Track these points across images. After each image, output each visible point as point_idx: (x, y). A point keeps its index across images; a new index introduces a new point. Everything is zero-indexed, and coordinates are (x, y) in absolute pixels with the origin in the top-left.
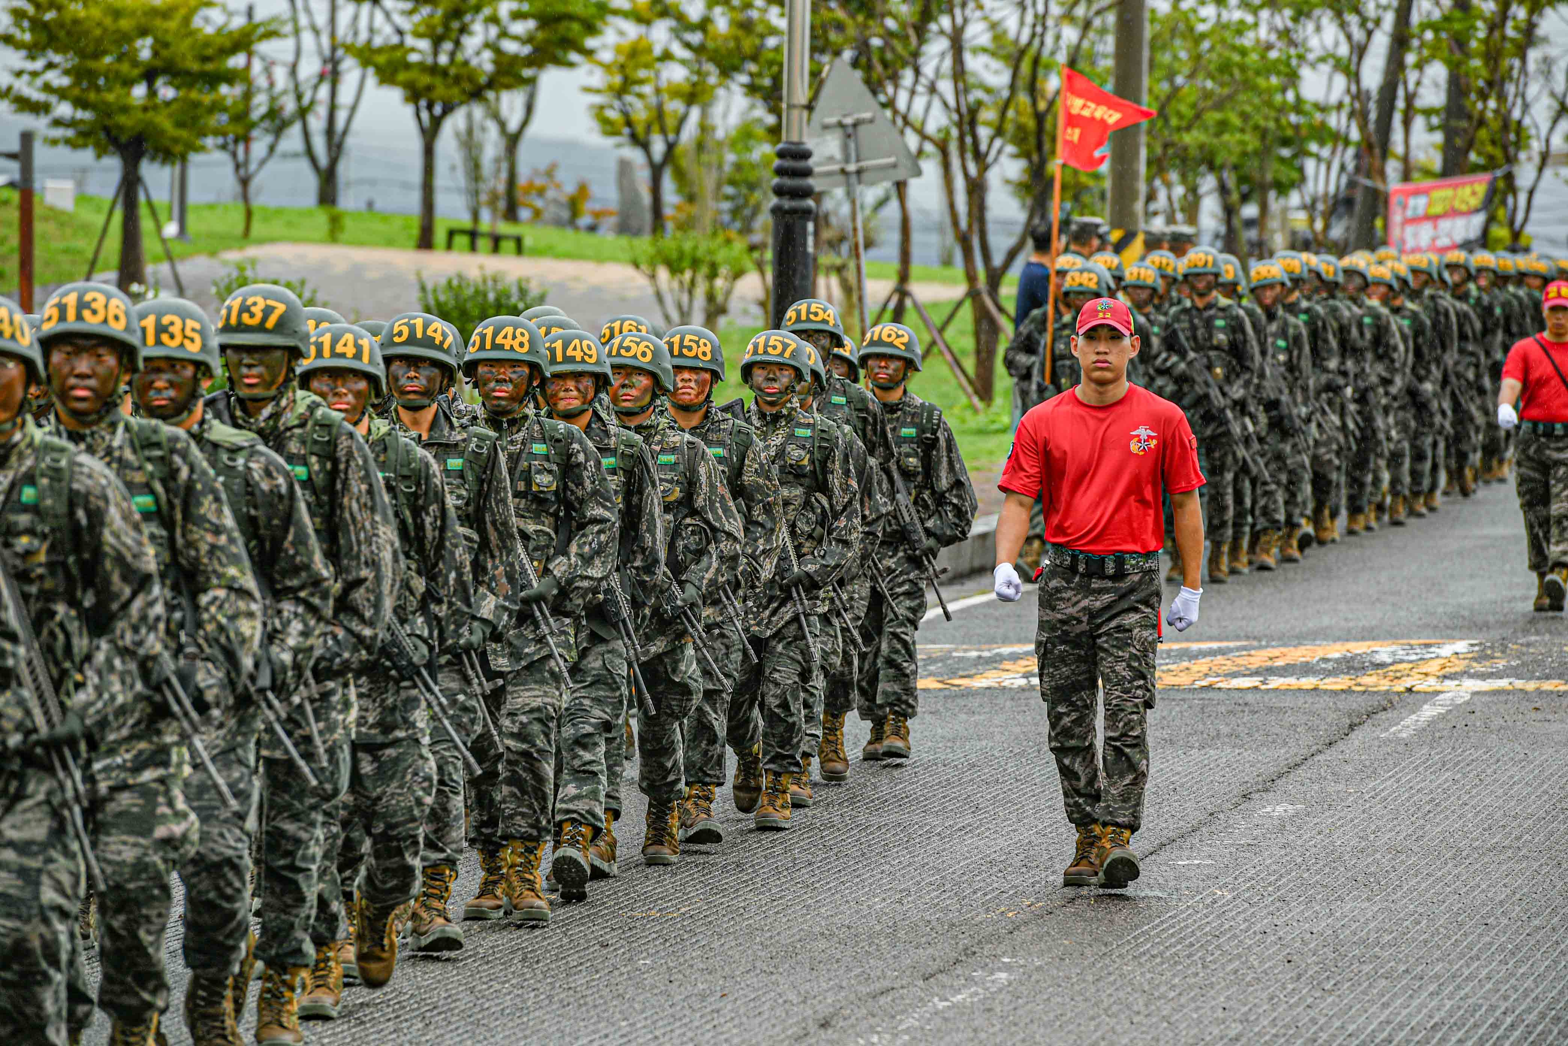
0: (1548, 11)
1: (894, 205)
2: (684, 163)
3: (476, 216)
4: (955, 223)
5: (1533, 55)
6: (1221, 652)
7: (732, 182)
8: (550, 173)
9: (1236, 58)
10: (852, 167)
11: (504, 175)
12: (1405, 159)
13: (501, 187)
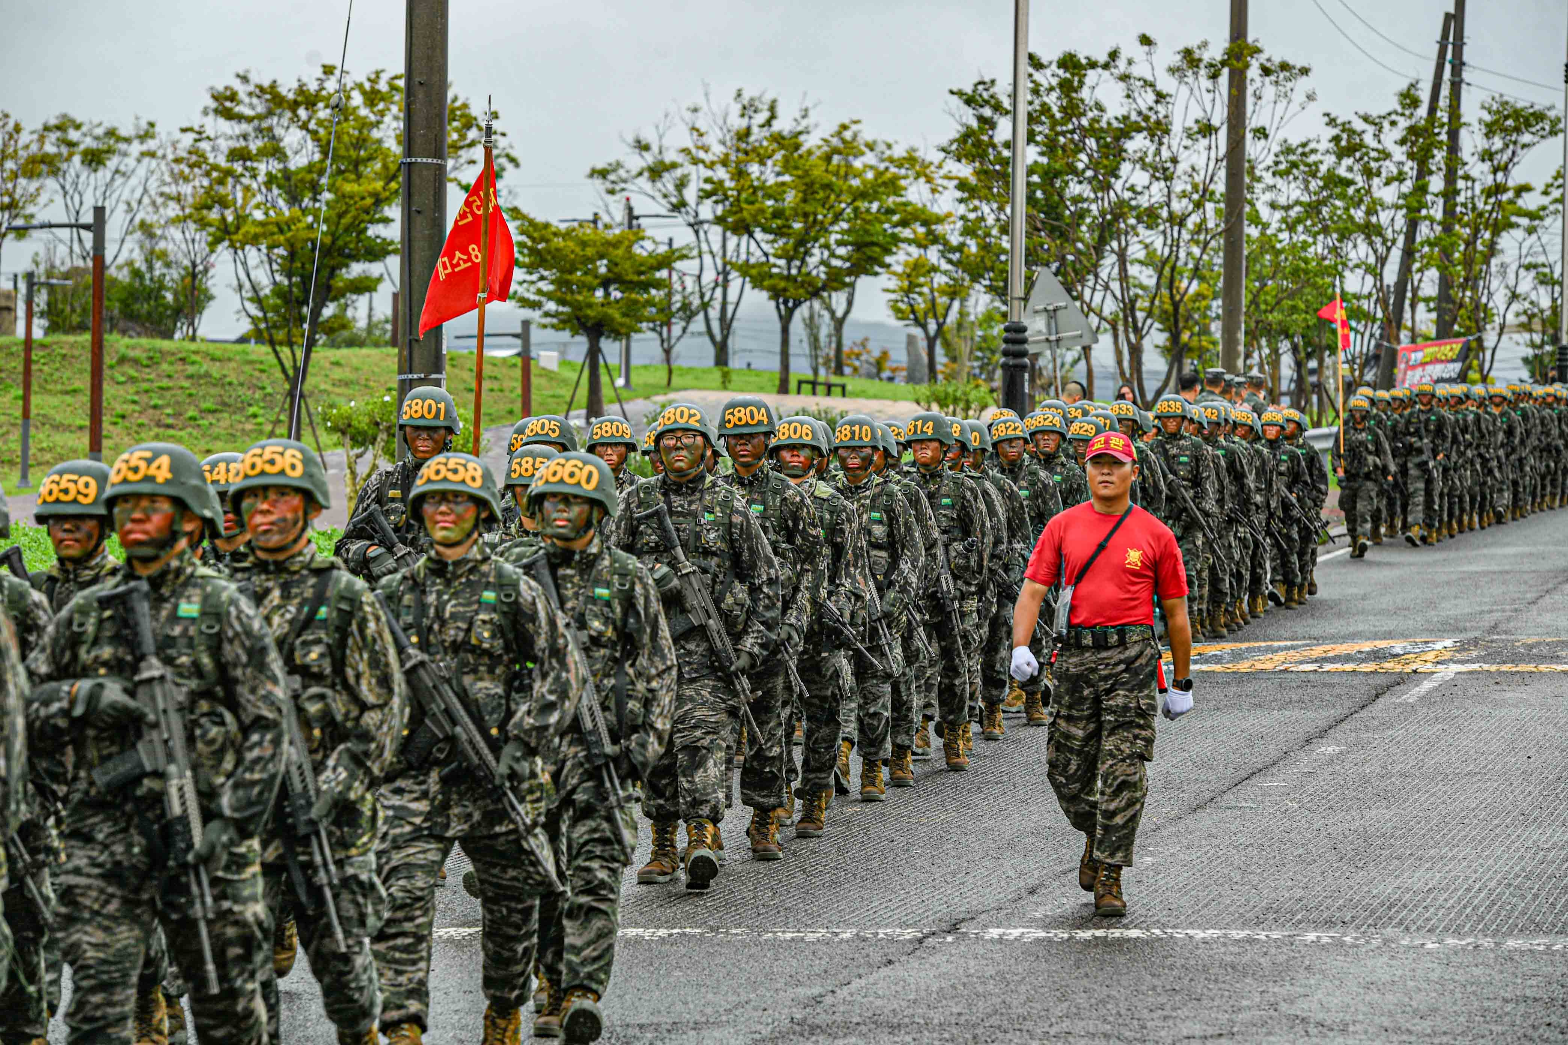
0: (1504, 234)
1: (1083, 363)
2: (949, 337)
3: (816, 371)
4: (1122, 373)
5: (1494, 262)
6: (1293, 647)
7: (980, 349)
8: (864, 344)
9: (1303, 265)
10: (1053, 338)
11: (834, 346)
12: (1412, 330)
13: (832, 354)
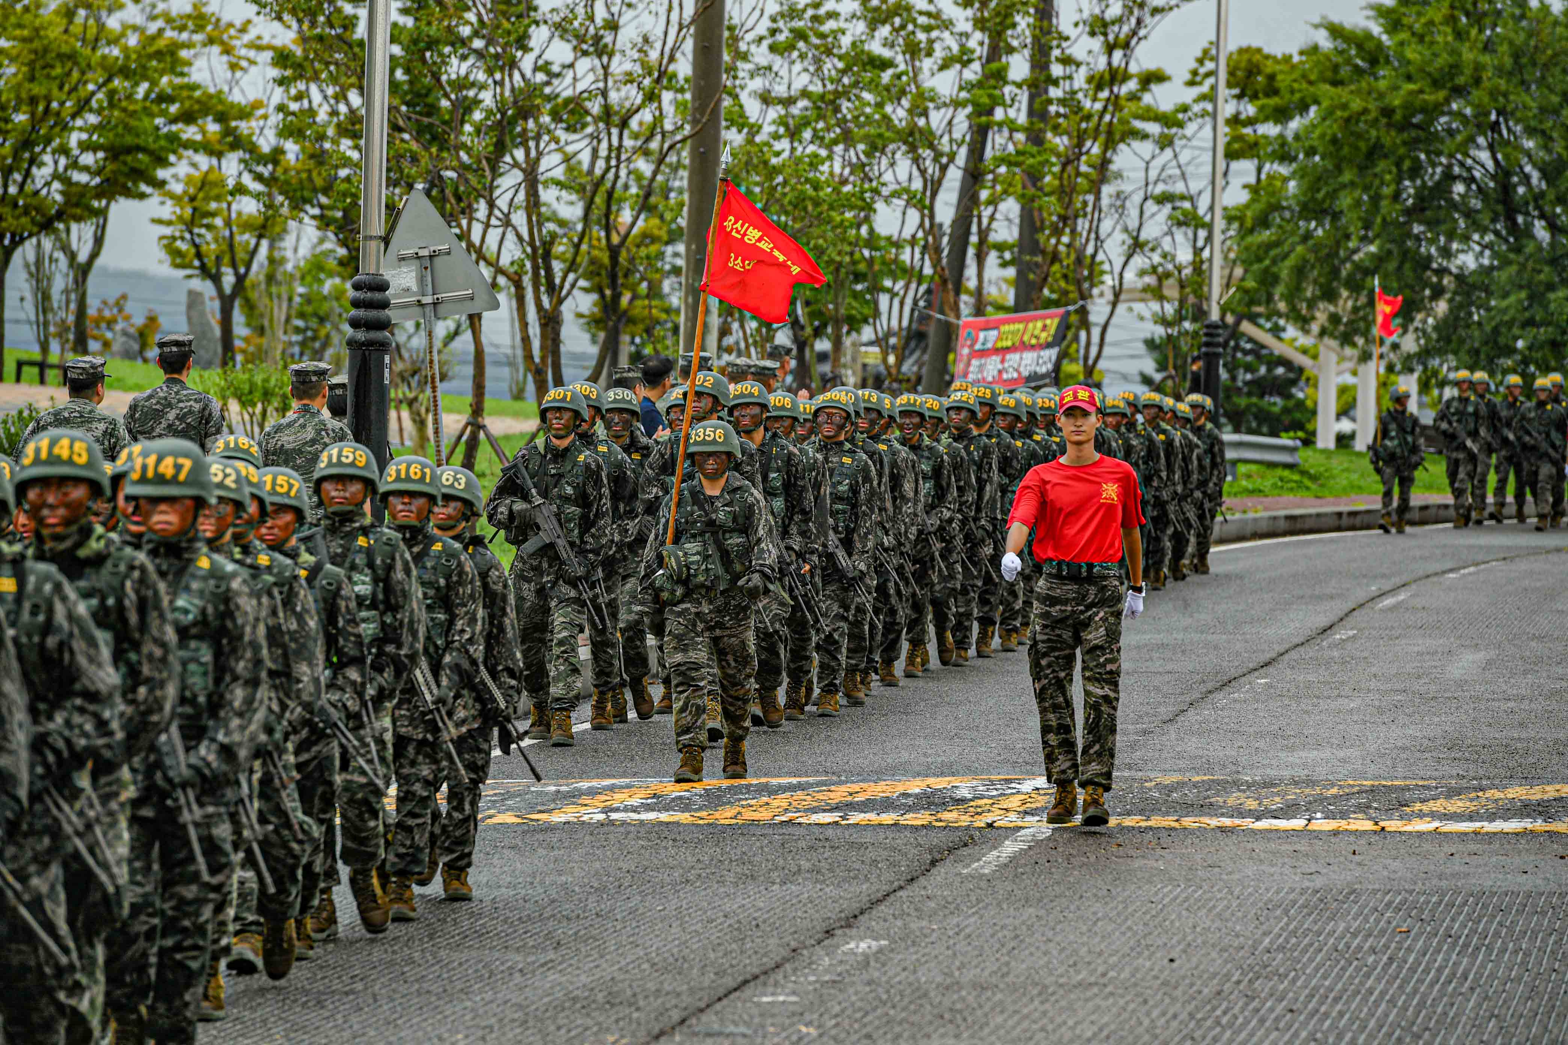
0: (1122, 146)
2: (253, 295)
3: (45, 348)
4: (529, 357)
5: (1107, 190)
6: (800, 787)
7: (302, 315)
8: (120, 303)
9: (811, 192)
10: (428, 300)
11: (73, 306)
12: (979, 292)
13: (71, 319)
